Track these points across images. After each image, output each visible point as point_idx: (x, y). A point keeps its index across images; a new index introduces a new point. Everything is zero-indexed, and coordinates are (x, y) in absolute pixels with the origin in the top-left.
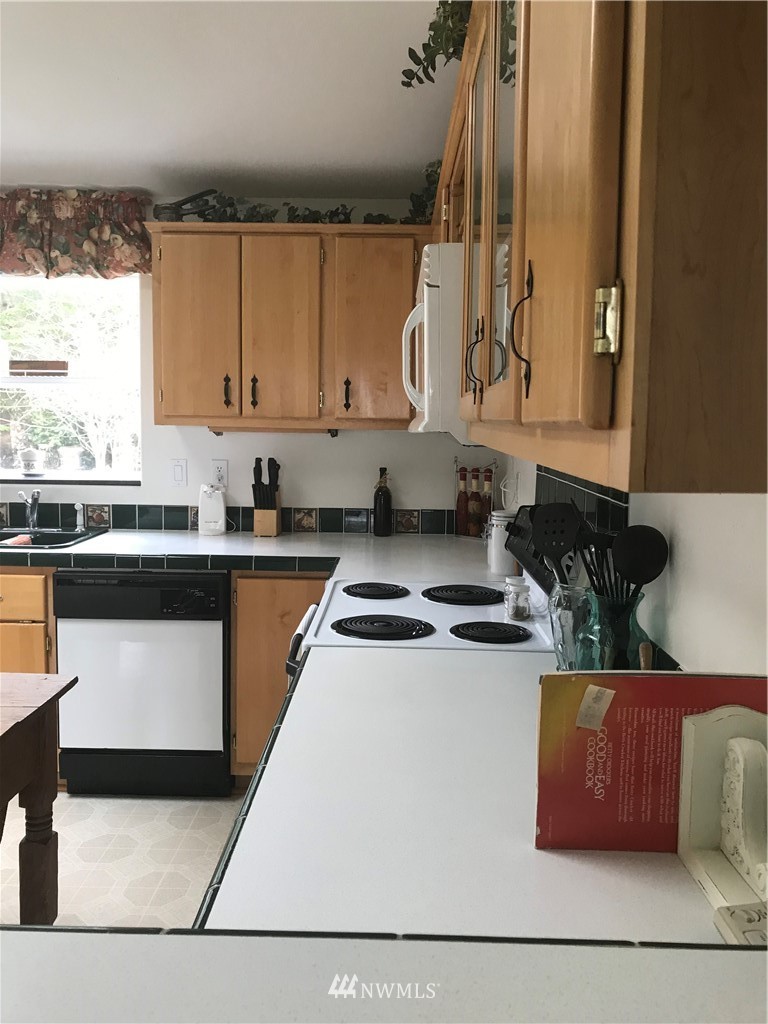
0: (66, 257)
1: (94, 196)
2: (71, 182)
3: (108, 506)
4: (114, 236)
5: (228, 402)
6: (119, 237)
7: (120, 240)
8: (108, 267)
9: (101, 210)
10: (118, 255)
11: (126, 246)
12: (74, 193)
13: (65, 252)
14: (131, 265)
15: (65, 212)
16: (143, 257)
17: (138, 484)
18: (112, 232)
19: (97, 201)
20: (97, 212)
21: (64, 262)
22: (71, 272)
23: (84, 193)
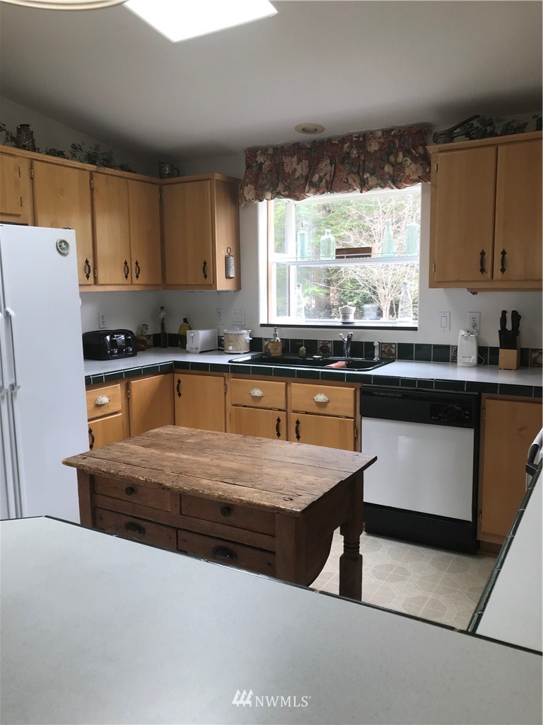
0: (374, 177)
1: (393, 133)
2: (377, 126)
3: (395, 344)
4: (406, 158)
5: (483, 270)
6: (409, 159)
7: (409, 161)
8: (401, 181)
9: (397, 142)
10: (407, 171)
11: (413, 164)
12: (380, 134)
13: (372, 175)
14: (416, 178)
15: (374, 147)
16: (425, 171)
17: (415, 329)
18: (404, 156)
19: (395, 136)
20: (394, 143)
21: (372, 180)
22: (376, 187)
23: (386, 132)
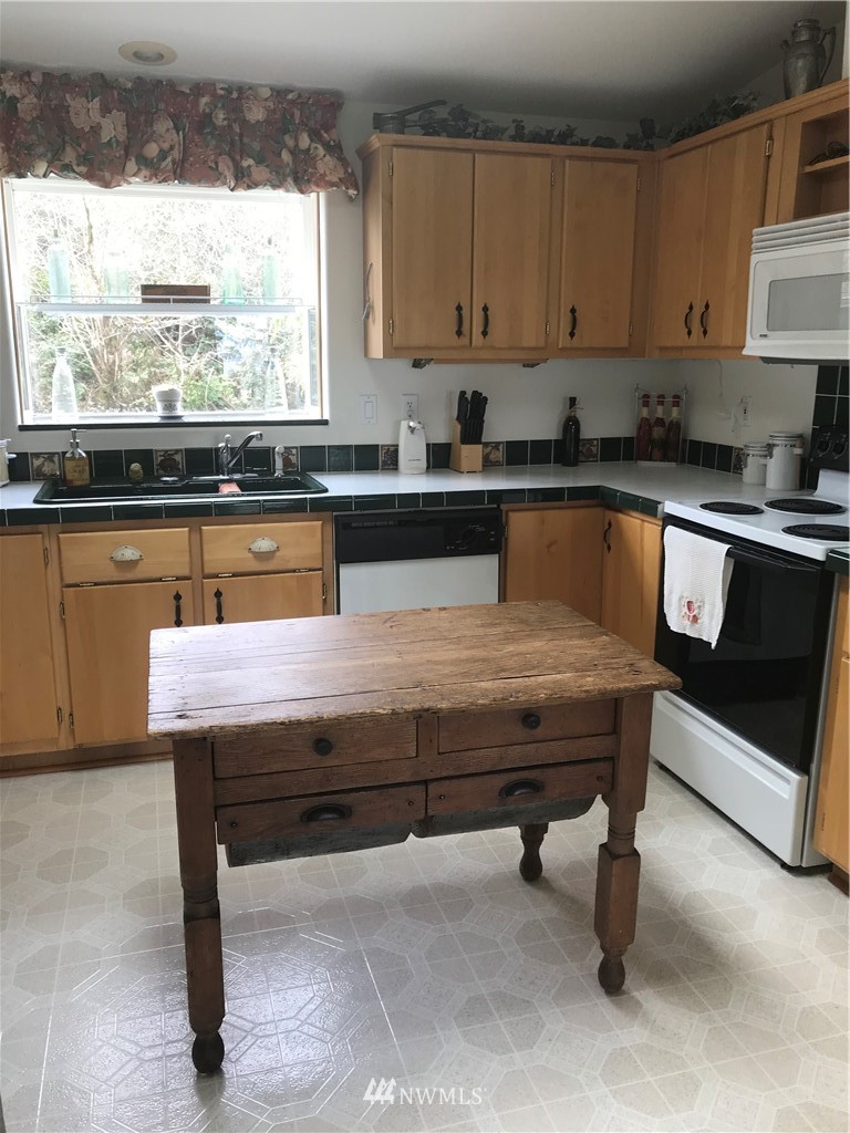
0: (262, 168)
1: (290, 97)
2: (263, 77)
3: (296, 448)
4: (314, 145)
5: (459, 333)
6: (319, 146)
7: (321, 151)
8: (309, 181)
9: (297, 114)
10: (321, 167)
11: (328, 157)
12: (266, 93)
13: (259, 162)
14: (335, 180)
15: (256, 114)
16: (346, 171)
17: (324, 423)
18: (312, 140)
19: (292, 102)
20: (292, 115)
21: (259, 172)
22: (265, 185)
23: (279, 93)
